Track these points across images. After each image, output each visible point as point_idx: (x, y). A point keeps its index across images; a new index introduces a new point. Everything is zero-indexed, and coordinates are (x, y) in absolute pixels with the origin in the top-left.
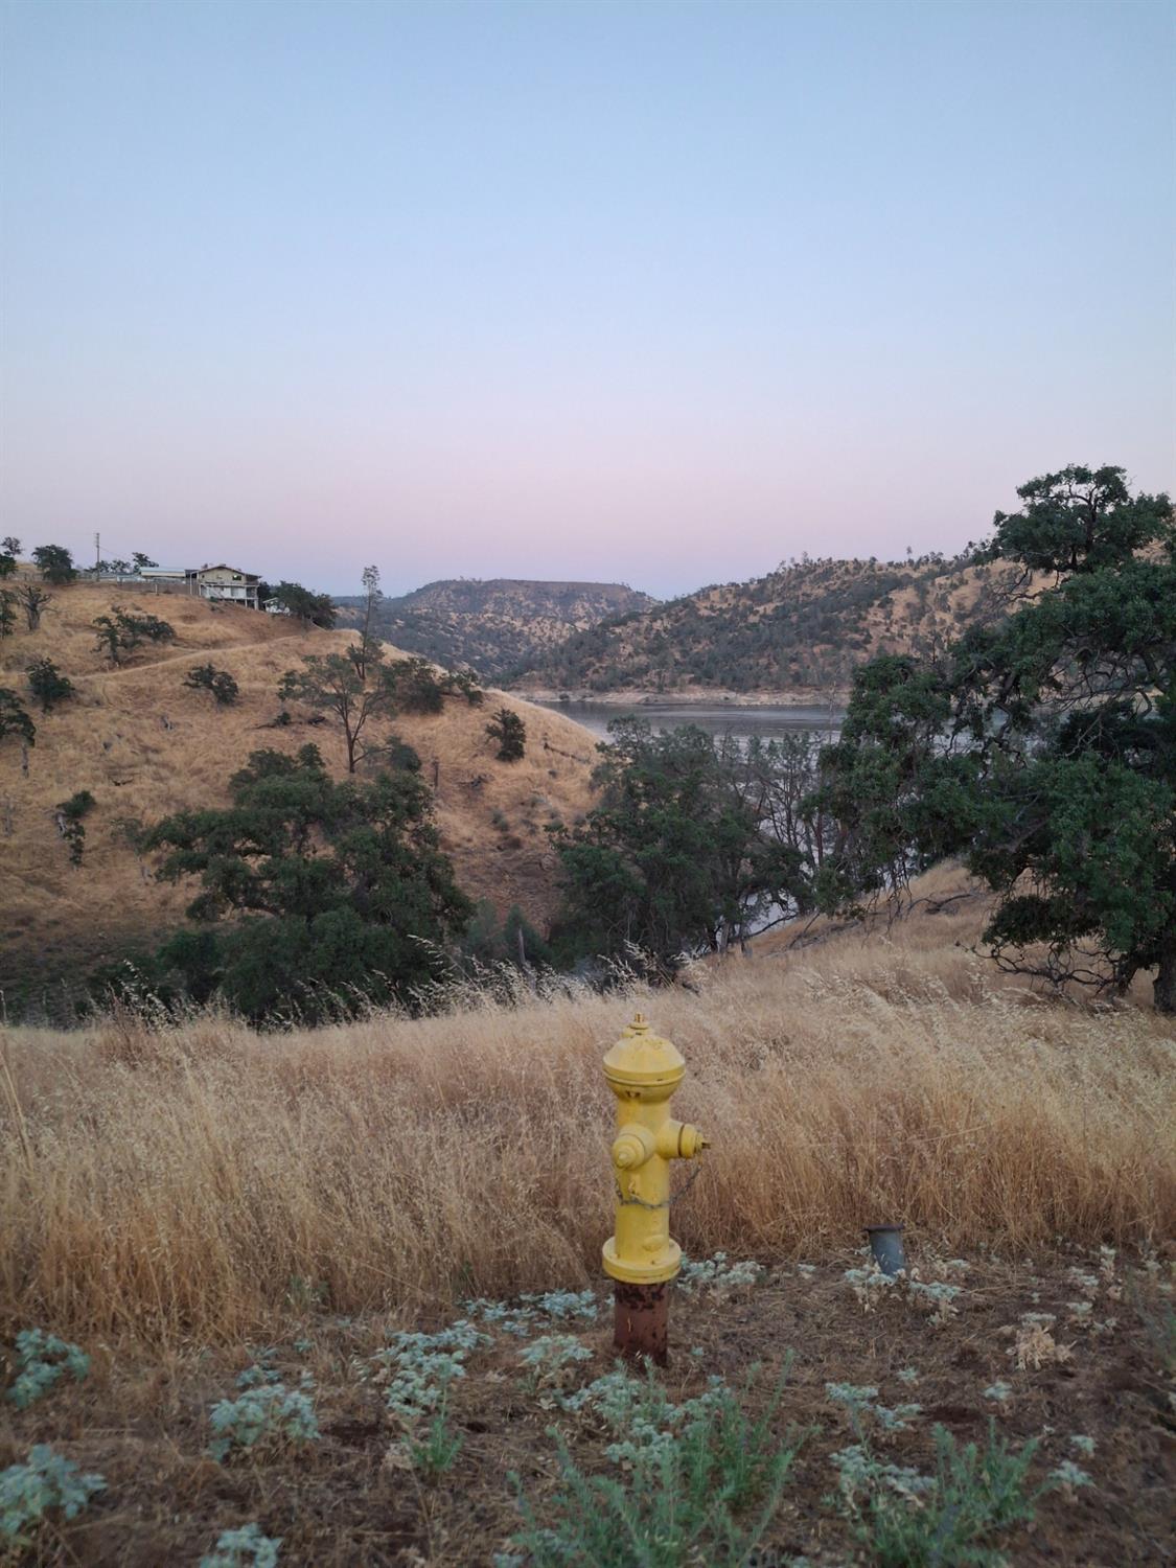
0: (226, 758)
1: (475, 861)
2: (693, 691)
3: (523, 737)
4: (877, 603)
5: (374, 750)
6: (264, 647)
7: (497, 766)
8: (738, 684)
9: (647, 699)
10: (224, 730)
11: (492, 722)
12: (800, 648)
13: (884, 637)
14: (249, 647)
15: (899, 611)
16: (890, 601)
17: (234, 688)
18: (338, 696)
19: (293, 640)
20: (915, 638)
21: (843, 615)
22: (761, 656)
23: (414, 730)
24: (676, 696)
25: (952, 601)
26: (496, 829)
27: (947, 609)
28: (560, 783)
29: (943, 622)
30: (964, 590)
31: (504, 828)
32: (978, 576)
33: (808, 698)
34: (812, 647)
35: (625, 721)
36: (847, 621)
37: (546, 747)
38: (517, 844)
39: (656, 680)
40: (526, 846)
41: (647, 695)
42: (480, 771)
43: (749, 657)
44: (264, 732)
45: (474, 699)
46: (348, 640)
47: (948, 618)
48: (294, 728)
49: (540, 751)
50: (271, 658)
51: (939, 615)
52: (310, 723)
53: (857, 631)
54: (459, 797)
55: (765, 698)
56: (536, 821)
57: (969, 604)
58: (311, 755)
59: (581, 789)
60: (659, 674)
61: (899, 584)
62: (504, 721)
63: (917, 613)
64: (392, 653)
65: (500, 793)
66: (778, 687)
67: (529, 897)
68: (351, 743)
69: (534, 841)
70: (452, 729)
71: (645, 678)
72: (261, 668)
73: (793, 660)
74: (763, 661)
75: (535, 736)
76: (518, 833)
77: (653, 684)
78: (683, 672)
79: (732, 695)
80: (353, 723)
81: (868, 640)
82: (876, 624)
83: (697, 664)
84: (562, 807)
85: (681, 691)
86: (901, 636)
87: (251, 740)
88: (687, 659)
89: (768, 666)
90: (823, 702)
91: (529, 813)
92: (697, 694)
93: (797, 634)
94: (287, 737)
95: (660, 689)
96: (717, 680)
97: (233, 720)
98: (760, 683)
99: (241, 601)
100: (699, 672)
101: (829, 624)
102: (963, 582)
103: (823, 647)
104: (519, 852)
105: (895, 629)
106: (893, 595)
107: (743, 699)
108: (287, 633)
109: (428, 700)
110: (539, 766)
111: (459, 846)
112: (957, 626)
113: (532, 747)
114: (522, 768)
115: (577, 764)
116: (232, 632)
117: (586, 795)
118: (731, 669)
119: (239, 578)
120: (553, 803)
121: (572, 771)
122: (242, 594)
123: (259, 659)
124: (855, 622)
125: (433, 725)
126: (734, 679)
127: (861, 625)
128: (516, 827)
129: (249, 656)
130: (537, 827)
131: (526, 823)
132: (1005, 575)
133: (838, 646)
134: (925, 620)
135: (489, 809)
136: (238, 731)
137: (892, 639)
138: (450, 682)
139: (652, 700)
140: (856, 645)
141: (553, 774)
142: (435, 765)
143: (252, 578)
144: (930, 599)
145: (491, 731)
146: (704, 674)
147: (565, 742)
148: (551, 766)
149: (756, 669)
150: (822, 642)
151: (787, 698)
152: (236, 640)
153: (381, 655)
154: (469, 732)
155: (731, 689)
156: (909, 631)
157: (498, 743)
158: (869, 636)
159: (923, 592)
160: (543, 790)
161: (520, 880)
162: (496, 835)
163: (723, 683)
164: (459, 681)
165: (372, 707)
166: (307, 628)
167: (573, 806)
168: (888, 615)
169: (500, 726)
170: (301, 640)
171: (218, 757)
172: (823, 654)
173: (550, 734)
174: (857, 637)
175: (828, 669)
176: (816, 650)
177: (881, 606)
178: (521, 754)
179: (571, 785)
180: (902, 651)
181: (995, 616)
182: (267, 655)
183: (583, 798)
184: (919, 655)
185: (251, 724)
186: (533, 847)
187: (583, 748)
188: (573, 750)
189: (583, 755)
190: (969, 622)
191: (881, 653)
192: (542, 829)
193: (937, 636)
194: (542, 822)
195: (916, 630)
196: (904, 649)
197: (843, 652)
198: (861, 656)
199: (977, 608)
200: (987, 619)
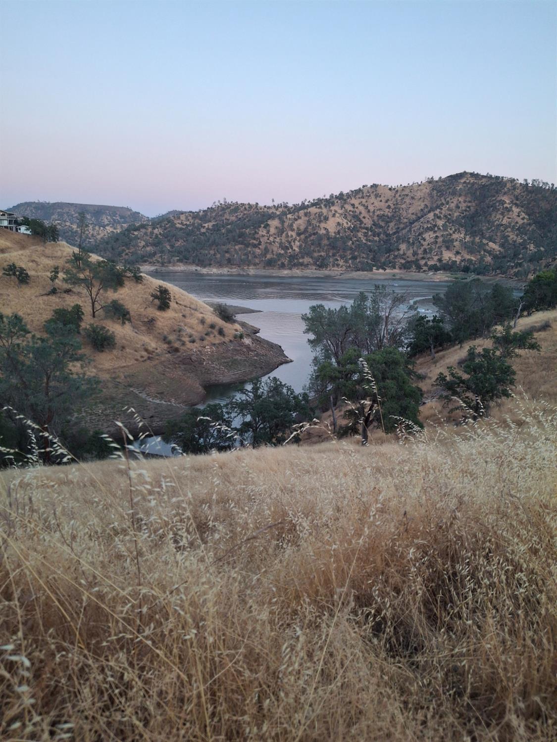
0: (32, 312)
1: (163, 359)
2: (179, 266)
3: (169, 299)
4: (262, 226)
6: (27, 252)
7: (158, 314)
8: (202, 263)
9: (156, 269)
10: (26, 296)
11: (153, 292)
12: (229, 246)
13: (267, 243)
14: (20, 252)
15: (273, 230)
16: (268, 225)
17: (27, 275)
19: (40, 248)
20: (281, 244)
21: (248, 231)
22: (211, 249)
23: (119, 295)
24: (171, 268)
25: (295, 227)
26: (166, 343)
27: (293, 230)
28: (188, 320)
29: (292, 236)
30: (299, 221)
31: (169, 343)
32: (306, 214)
33: (235, 270)
34: (236, 245)
36: (250, 234)
37: (177, 303)
38: (177, 350)
39: (160, 260)
40: (182, 351)
41: (156, 267)
42: (151, 315)
43: (206, 250)
44: (45, 298)
45: (139, 280)
46: (66, 249)
47: (294, 234)
48: (59, 295)
49: (176, 306)
50: (33, 259)
51: (290, 233)
52: (66, 292)
53: (254, 239)
54: (143, 328)
55: (214, 271)
56: (183, 339)
57: (302, 228)
58: (77, 308)
59: (198, 323)
60: (161, 256)
61: (271, 217)
62: (161, 291)
63: (281, 231)
64: (95, 258)
65: (163, 326)
66: (220, 265)
67: (189, 374)
68: (93, 303)
69: (185, 348)
70: (131, 295)
71: (154, 259)
72: (31, 264)
73: (227, 252)
74: (212, 252)
75: (173, 298)
76: (177, 345)
77: (158, 262)
78: (173, 256)
79: (199, 268)
80: (94, 293)
81: (260, 243)
82: (263, 236)
83: (180, 252)
84: (192, 332)
85: (174, 266)
86: (274, 242)
88: (174, 250)
89: (215, 255)
90: (241, 273)
91: (179, 336)
92: (181, 267)
93: (228, 239)
94: (60, 300)
95: (163, 264)
96: (191, 260)
97: (28, 292)
98: (212, 262)
99: (7, 227)
100: (181, 256)
101: (241, 235)
102: (299, 218)
103: (240, 246)
104: (179, 354)
105: (271, 239)
106: (270, 222)
107: (205, 271)
108: (33, 244)
109: (117, 281)
110: (177, 313)
111: (153, 352)
112: (298, 238)
113: (172, 304)
114: (169, 314)
115: (193, 311)
116: (8, 244)
117: (201, 326)
118: (197, 256)
120: (189, 331)
121: (191, 315)
122: (4, 222)
123: (27, 259)
124: (254, 234)
125: (121, 292)
126: (199, 260)
127: (257, 236)
128: (175, 342)
129: (23, 257)
130: (184, 342)
131: (180, 340)
132: (317, 215)
133: (247, 245)
134: (284, 235)
135: (159, 334)
136: (33, 297)
137: (270, 243)
139: (159, 270)
140: (255, 246)
141: (184, 316)
143: (9, 214)
144: (286, 224)
145: (154, 296)
146: (184, 260)
148: (181, 312)
149: (209, 256)
150: (240, 244)
151: (225, 271)
152: (9, 248)
153: (90, 257)
154: (140, 296)
155: (197, 265)
156: (278, 240)
157: (157, 302)
158: (260, 242)
159: (283, 222)
160: (182, 324)
161: (183, 367)
162: (166, 346)
163: (193, 263)
166: (45, 242)
167: (197, 331)
168: (268, 232)
169: (158, 293)
170: (42, 248)
171: (29, 311)
172: (240, 249)
173: (177, 297)
174: (255, 242)
175: (243, 257)
176: (237, 247)
177: (265, 227)
178: (168, 307)
179: (193, 321)
180: (275, 249)
181: (314, 234)
182: (30, 256)
183: (200, 327)
184: (282, 252)
185: (37, 294)
186: (185, 351)
187: (192, 303)
188: (188, 304)
189: (193, 306)
190: (303, 236)
191: (266, 250)
192: (187, 343)
193: (290, 243)
194: (186, 339)
195: (281, 239)
196: (276, 248)
197: (249, 249)
198: (258, 251)
199: (306, 230)
200: (310, 236)
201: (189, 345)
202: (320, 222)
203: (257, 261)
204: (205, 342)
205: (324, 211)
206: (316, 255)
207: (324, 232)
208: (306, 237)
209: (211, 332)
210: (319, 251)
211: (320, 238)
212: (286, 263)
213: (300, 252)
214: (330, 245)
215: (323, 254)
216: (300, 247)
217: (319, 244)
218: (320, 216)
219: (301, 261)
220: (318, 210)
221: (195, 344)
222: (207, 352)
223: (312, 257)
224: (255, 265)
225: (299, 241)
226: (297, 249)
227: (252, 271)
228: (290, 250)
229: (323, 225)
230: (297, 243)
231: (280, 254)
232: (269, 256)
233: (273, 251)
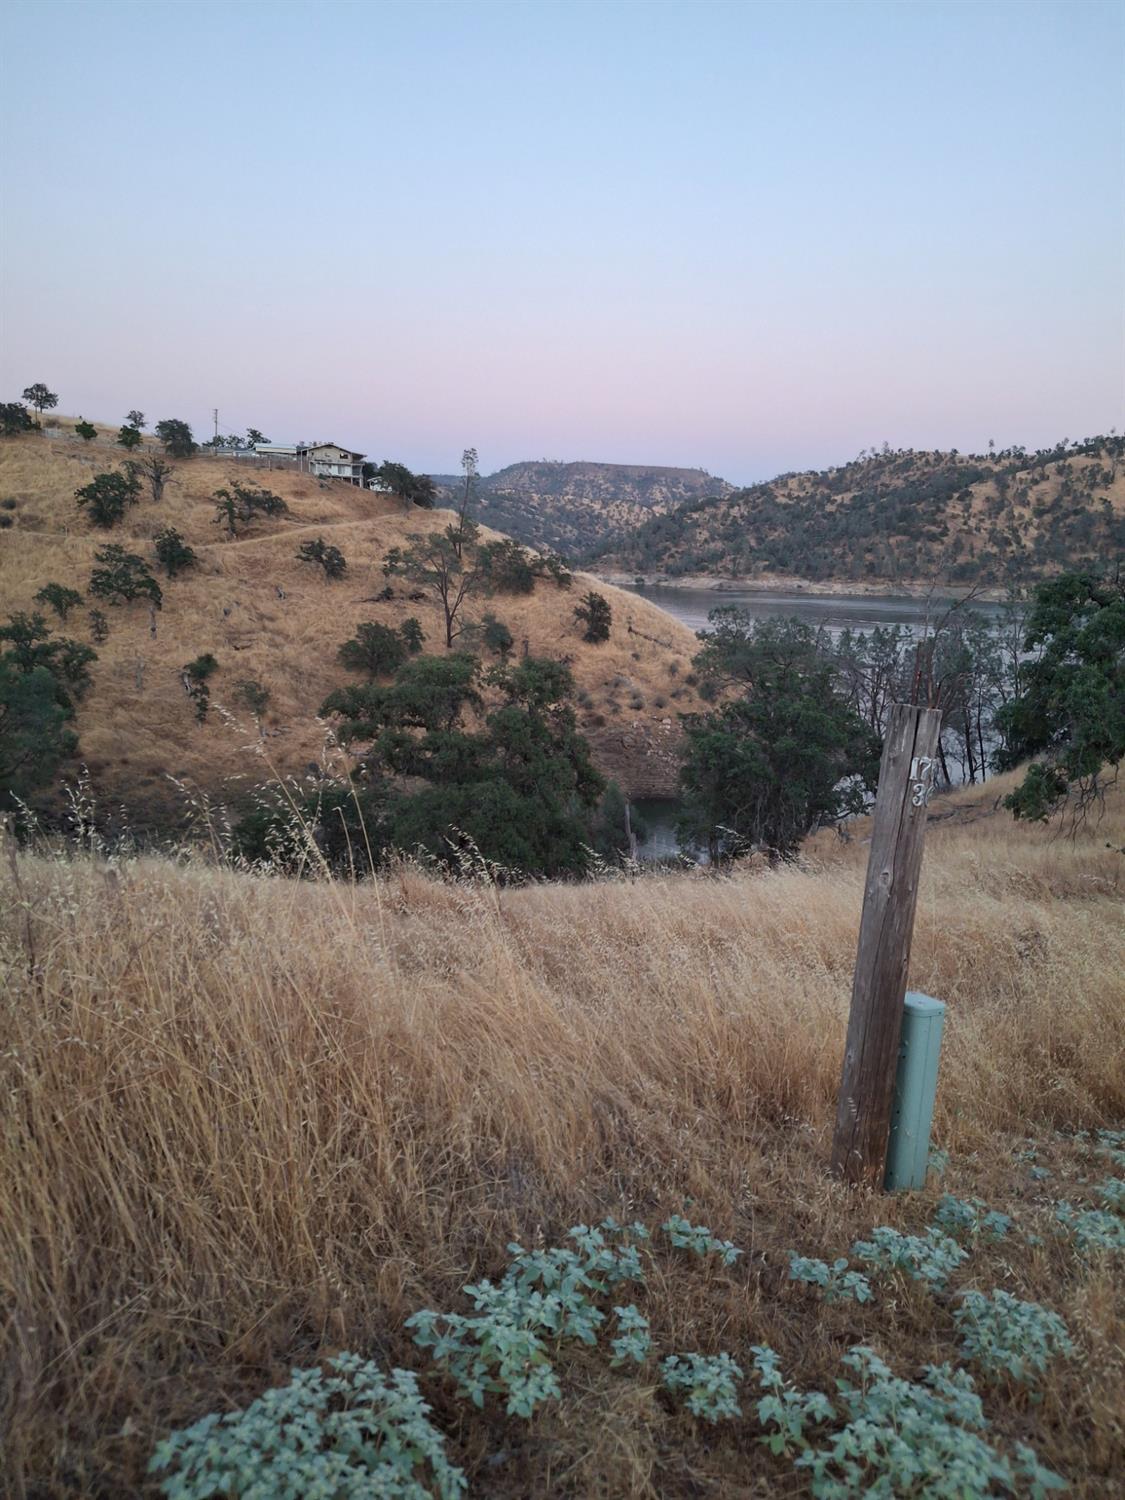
0: (335, 629)
2: (767, 578)
3: (608, 620)
4: (956, 495)
5: (471, 627)
6: (369, 524)
7: (584, 648)
8: (812, 573)
9: (721, 585)
10: (333, 601)
11: (580, 604)
12: (877, 539)
13: (961, 531)
14: (355, 524)
15: (978, 505)
16: (969, 494)
17: (343, 563)
18: (439, 574)
19: (395, 518)
20: (992, 532)
21: (921, 507)
22: (837, 546)
23: (506, 608)
24: (749, 582)
25: (1032, 496)
26: (581, 706)
27: (1026, 504)
28: (642, 665)
29: (1021, 517)
30: (1044, 486)
31: (589, 706)
32: (1060, 471)
33: (881, 588)
34: (888, 537)
35: (726, 611)
36: (925, 513)
37: (630, 630)
38: (600, 721)
39: (730, 566)
40: (609, 724)
41: (721, 581)
42: (568, 651)
43: (825, 546)
44: (369, 606)
45: (563, 582)
46: (447, 519)
47: (1027, 513)
48: (396, 602)
49: (625, 635)
50: (375, 535)
51: (1018, 510)
52: (411, 598)
53: (934, 523)
55: (837, 588)
56: (619, 701)
57: (1048, 499)
58: (412, 628)
59: (663, 672)
60: (734, 560)
61: (979, 477)
62: (592, 604)
63: (996, 507)
64: (487, 535)
65: (586, 673)
66: (852, 577)
67: (610, 772)
68: (449, 619)
69: (616, 719)
70: (543, 610)
71: (720, 564)
72: (366, 545)
73: (869, 551)
74: (838, 551)
75: (619, 619)
76: (602, 711)
77: (727, 570)
78: (758, 559)
79: (805, 583)
80: (451, 600)
81: (946, 530)
82: (954, 517)
83: (773, 552)
84: (643, 688)
85: (755, 578)
86: (978, 529)
87: (357, 612)
88: (762, 546)
89: (843, 556)
90: (895, 593)
91: (613, 694)
92: (771, 581)
93: (874, 524)
94: (389, 611)
95: (734, 575)
96: (791, 568)
97: (340, 593)
98: (834, 572)
99: (347, 479)
100: (773, 559)
101: (906, 516)
102: (1044, 478)
103: (899, 538)
104: (602, 729)
105: (972, 523)
106: (973, 488)
107: (816, 588)
108: (389, 511)
109: (520, 580)
110: (622, 648)
112: (1036, 521)
113: (617, 630)
114: (607, 650)
115: (659, 648)
116: (339, 508)
117: (667, 678)
118: (805, 558)
119: (345, 457)
120: (635, 684)
122: (348, 472)
123: (364, 535)
124: (933, 514)
125: (524, 604)
126: (809, 567)
127: (939, 517)
128: (599, 706)
129: (355, 533)
130: (619, 706)
131: (609, 702)
132: (1087, 472)
133: (916, 537)
134: (1003, 514)
136: (346, 604)
137: (969, 532)
138: (540, 564)
139: (725, 586)
140: (933, 538)
141: (636, 656)
142: (526, 643)
143: (357, 457)
144: (1010, 493)
145: (579, 613)
146: (779, 563)
147: (648, 626)
148: (634, 648)
149: (831, 558)
150: (899, 534)
151: (860, 588)
152: (342, 516)
153: (477, 535)
154: (558, 613)
155: (804, 577)
156: (987, 524)
157: (585, 625)
158: (947, 528)
159: (1003, 486)
160: (626, 671)
161: (602, 756)
162: (580, 712)
163: (797, 571)
164: (549, 563)
165: (471, 586)
166: (408, 508)
167: (654, 688)
168: (967, 508)
169: (588, 609)
170: (402, 519)
171: (328, 627)
172: (899, 545)
173: (635, 618)
174: (933, 529)
175: (903, 560)
176: (892, 541)
177: (960, 499)
178: (606, 636)
179: (653, 667)
180: (978, 544)
181: (1076, 512)
182: (371, 532)
183: (664, 681)
184: (995, 550)
185: (357, 598)
186: (616, 725)
187: (666, 633)
188: (654, 633)
189: (665, 639)
190: (1048, 518)
191: (958, 546)
192: (625, 708)
193: (1015, 531)
194: (625, 702)
195: (994, 524)
196: (981, 543)
197: (919, 544)
198: (937, 548)
199: (1056, 504)
200: (1066, 516)
201: (627, 714)
202: (1093, 486)
203: (933, 569)
204: (666, 711)
205: (1106, 463)
206: (1075, 557)
207: (1101, 508)
208: (1056, 520)
209: (685, 691)
210: (1083, 550)
211: (1090, 520)
212: (1000, 574)
213: (1037, 551)
214: (1111, 536)
215: (1092, 555)
216: (1038, 540)
217: (1086, 535)
218: (1093, 474)
219: (1035, 569)
220: (1090, 462)
221: (641, 713)
222: (663, 731)
223: (1065, 563)
224: (926, 576)
225: (1038, 528)
226: (1030, 545)
227: (919, 589)
228: (1014, 547)
229: (1098, 493)
230: (1033, 532)
231: (988, 555)
232: (962, 559)
233: (972, 549)
